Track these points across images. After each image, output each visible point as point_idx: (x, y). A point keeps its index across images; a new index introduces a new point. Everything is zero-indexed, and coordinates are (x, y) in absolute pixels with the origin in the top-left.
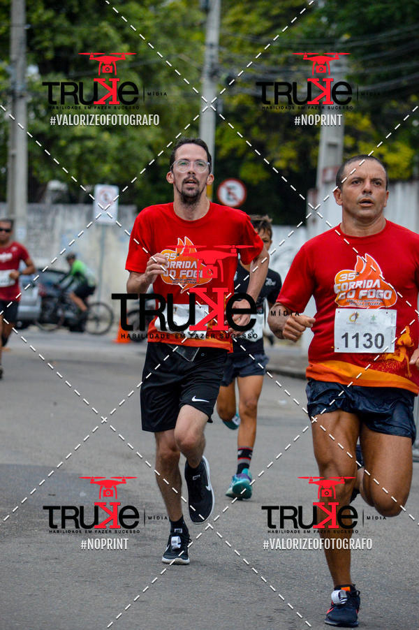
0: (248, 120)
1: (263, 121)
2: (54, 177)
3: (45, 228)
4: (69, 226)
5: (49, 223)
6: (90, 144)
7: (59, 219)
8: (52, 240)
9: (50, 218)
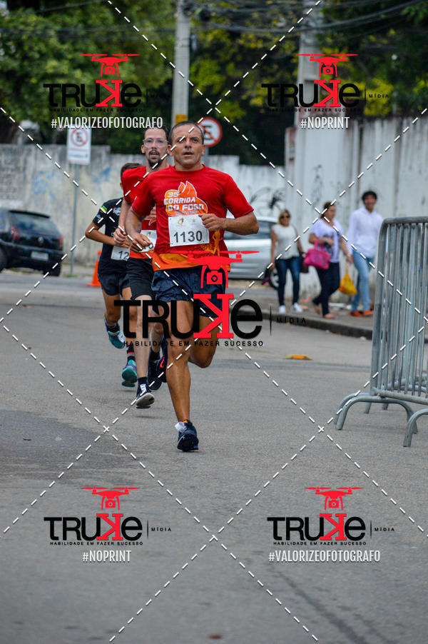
0: (224, 56)
1: (239, 58)
2: (25, 117)
3: (17, 169)
4: (42, 167)
5: (21, 164)
6: (62, 81)
7: (31, 159)
8: (25, 181)
9: (22, 158)
